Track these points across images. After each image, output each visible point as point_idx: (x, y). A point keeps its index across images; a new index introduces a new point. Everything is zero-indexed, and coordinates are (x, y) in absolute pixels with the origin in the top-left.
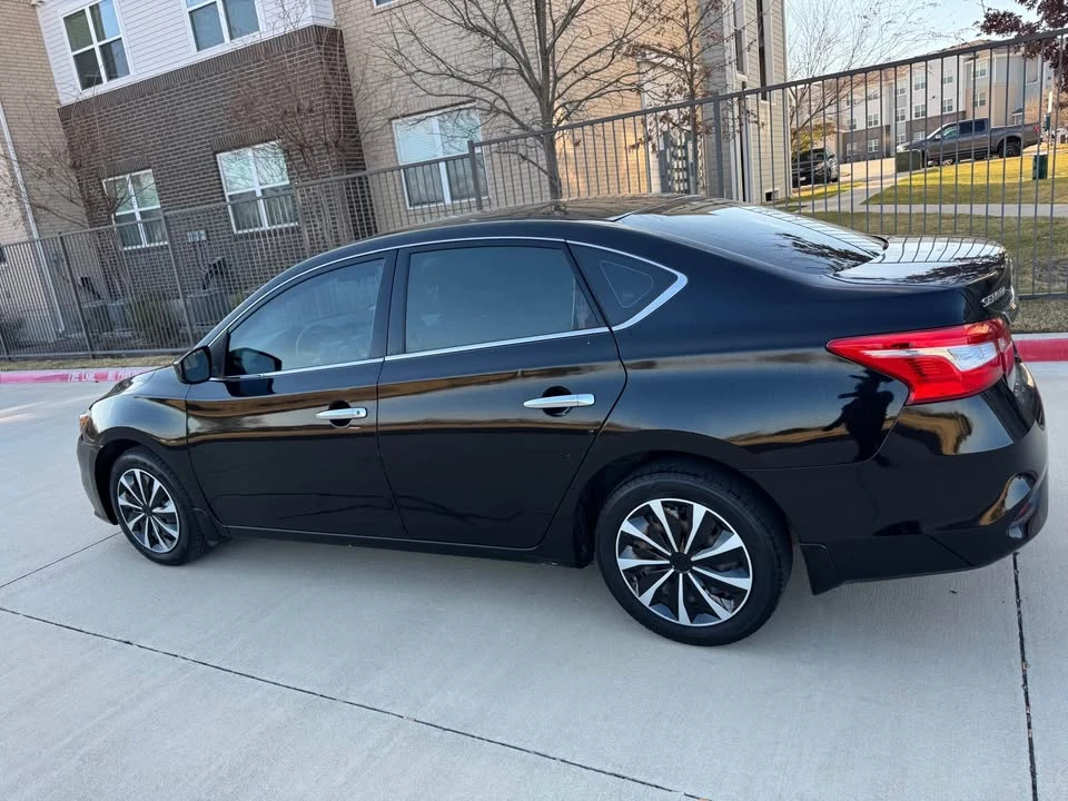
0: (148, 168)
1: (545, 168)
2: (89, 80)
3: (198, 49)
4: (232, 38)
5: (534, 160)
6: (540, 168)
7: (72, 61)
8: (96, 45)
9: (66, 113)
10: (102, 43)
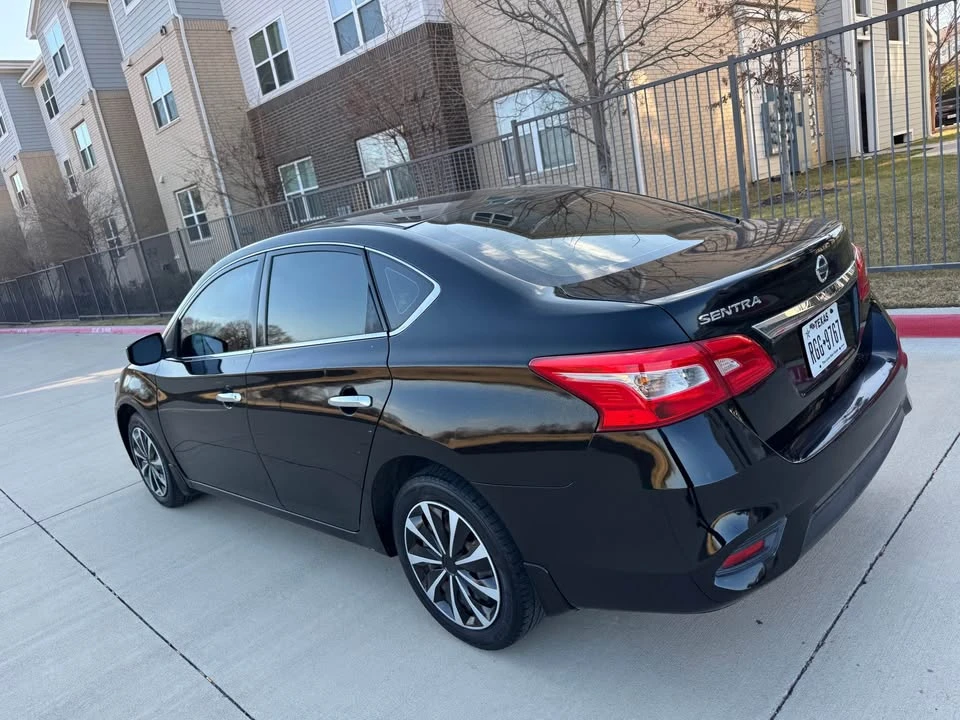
0: (307, 156)
1: (594, 140)
2: (268, 87)
3: (342, 53)
4: (365, 41)
5: (584, 133)
6: (588, 140)
7: (256, 72)
8: (271, 58)
9: (253, 115)
10: (276, 55)
